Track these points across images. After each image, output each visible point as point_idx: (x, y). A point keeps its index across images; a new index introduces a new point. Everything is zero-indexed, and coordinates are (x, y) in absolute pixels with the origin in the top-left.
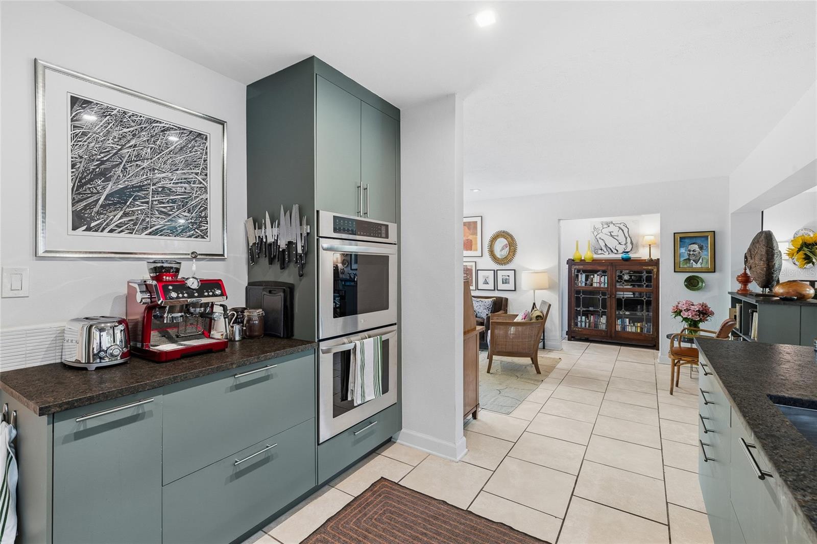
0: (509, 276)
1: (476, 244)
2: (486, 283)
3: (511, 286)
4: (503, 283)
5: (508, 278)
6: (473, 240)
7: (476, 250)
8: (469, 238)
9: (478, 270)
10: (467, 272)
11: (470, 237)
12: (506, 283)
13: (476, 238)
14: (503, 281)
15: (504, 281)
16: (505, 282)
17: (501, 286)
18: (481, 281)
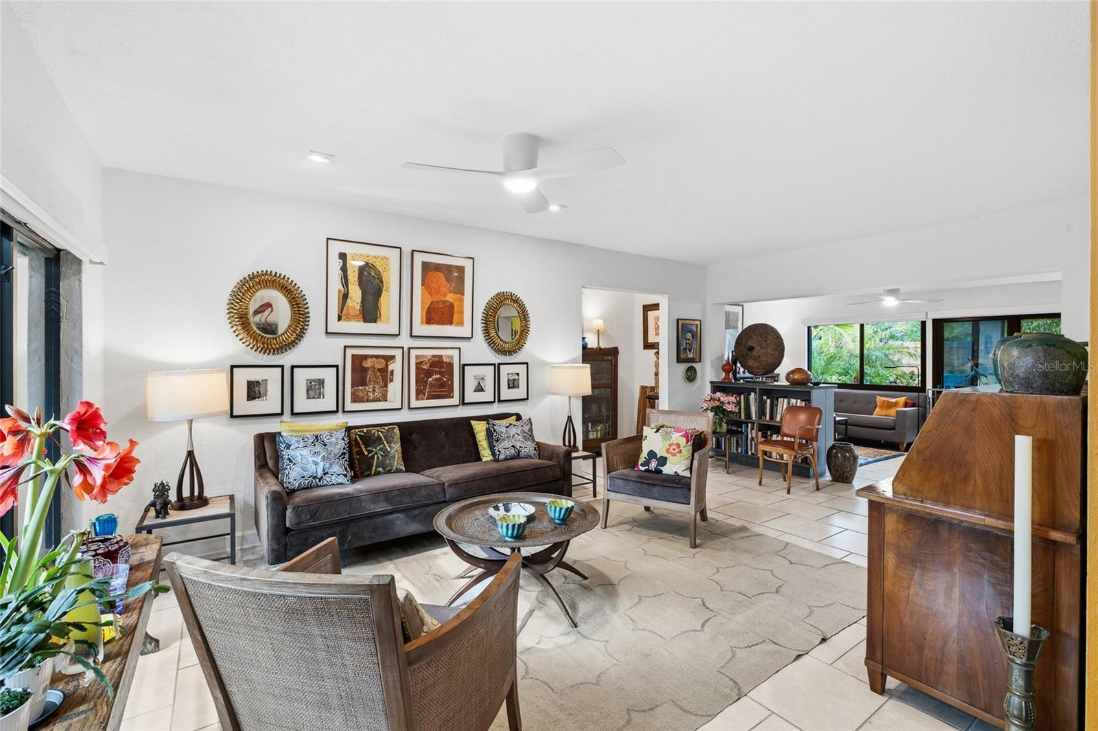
0: (518, 374)
1: (462, 312)
2: (479, 389)
3: (520, 393)
4: (509, 388)
5: (516, 377)
6: (455, 304)
7: (461, 323)
8: (447, 298)
9: (464, 365)
10: (443, 370)
11: (450, 298)
12: (513, 387)
13: (462, 301)
14: (509, 384)
15: (511, 383)
16: (513, 384)
17: (506, 394)
18: (470, 385)
